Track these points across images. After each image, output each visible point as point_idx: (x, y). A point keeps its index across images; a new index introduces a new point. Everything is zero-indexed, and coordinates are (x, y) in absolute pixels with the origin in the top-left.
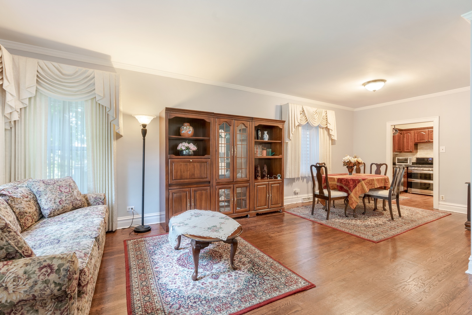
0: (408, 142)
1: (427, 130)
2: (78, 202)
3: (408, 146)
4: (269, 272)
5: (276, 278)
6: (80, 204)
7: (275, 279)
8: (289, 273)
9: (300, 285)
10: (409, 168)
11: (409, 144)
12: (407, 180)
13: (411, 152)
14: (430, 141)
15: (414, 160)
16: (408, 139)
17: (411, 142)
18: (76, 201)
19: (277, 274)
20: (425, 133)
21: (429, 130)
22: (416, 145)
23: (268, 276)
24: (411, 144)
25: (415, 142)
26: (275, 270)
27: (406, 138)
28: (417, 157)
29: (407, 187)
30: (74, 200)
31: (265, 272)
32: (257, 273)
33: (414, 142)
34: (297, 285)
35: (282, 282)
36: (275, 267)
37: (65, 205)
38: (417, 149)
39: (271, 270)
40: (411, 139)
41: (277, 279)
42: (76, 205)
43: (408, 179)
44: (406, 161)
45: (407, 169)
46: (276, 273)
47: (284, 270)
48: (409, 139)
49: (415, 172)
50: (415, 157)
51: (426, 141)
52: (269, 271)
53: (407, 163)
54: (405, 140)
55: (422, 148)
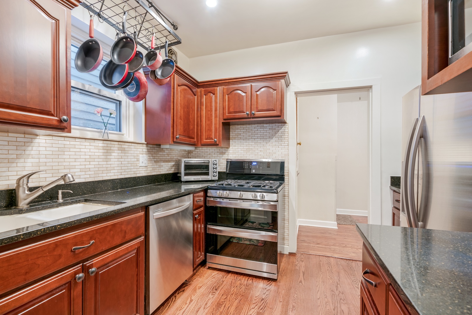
0: (209, 119)
1: (248, 85)
3: (210, 130)
10: (211, 193)
11: (211, 122)
12: (205, 228)
13: (215, 144)
14: (254, 114)
15: (222, 167)
16: (209, 110)
17: (216, 117)
20: (244, 94)
21: (253, 84)
22: (227, 125)
24: (216, 123)
25: (225, 117)
27: (206, 108)
28: (229, 158)
29: (207, 251)
33: (221, 117)
38: (228, 139)
40: (216, 110)
43: (209, 226)
44: (204, 169)
45: (206, 196)
48: (211, 111)
49: (225, 203)
50: (223, 159)
51: (246, 116)
53: (207, 174)
54: (204, 113)
55: (238, 137)
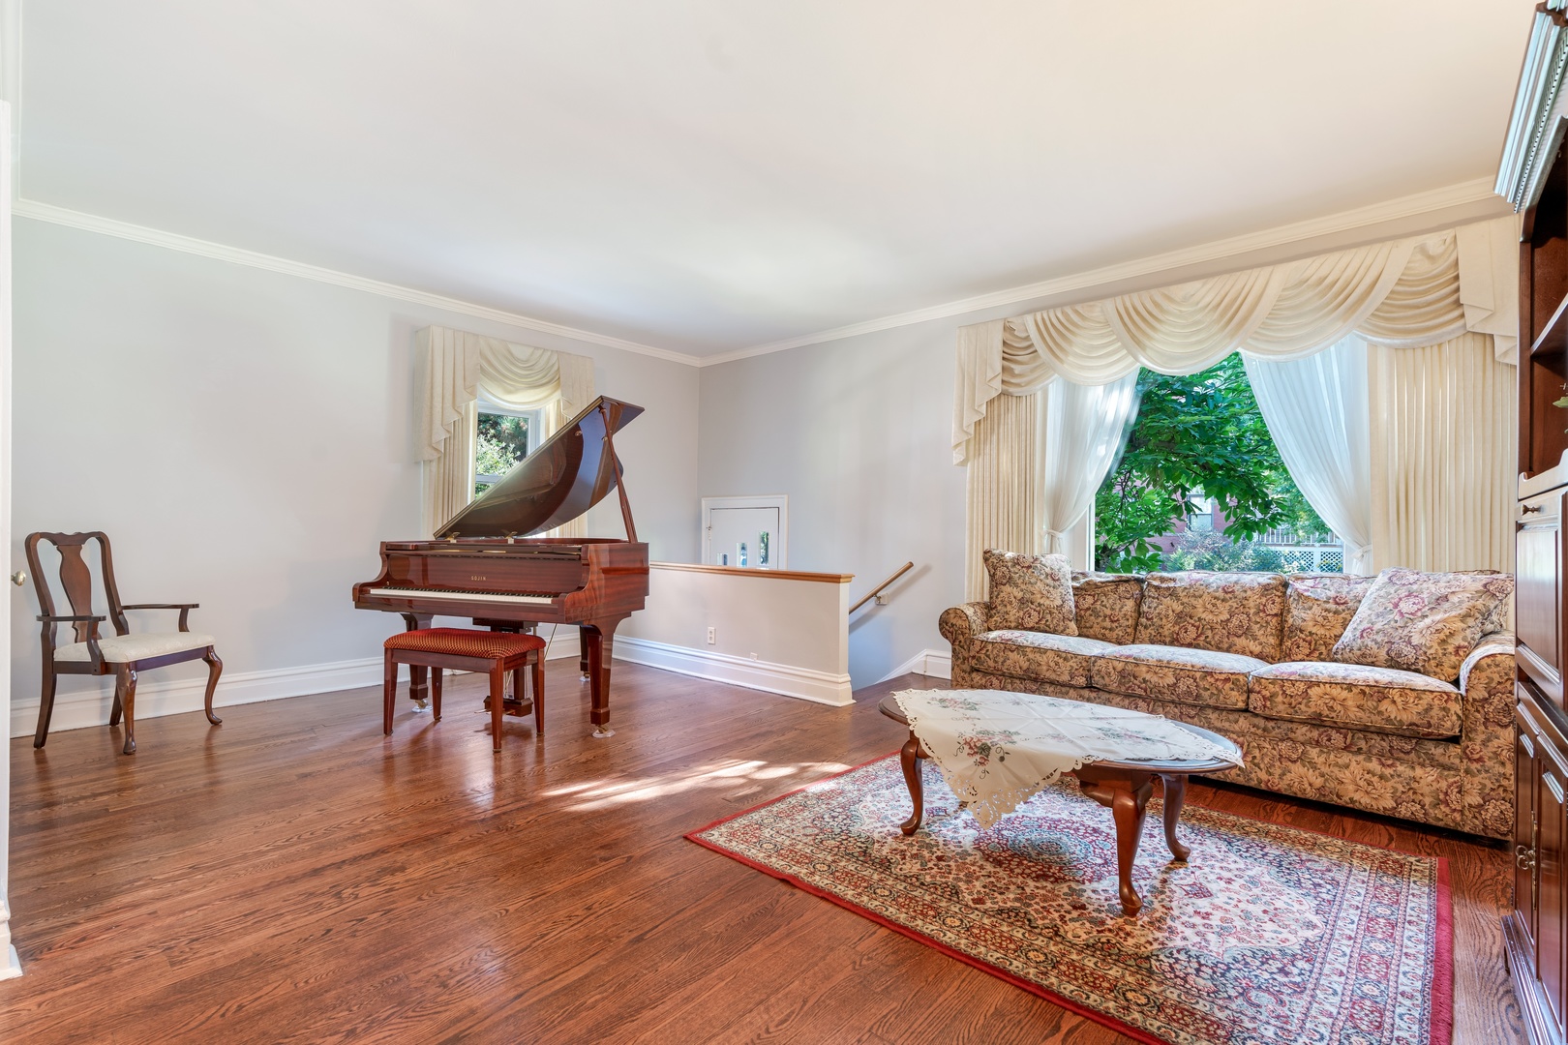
2: (1407, 650)
4: (812, 843)
5: (788, 834)
6: (1410, 657)
7: (788, 831)
8: (753, 850)
9: (723, 829)
18: (1402, 646)
19: (787, 842)
23: (811, 835)
26: (796, 853)
30: (1401, 638)
31: (821, 843)
32: (844, 837)
34: (732, 828)
35: (769, 830)
36: (797, 862)
37: (1370, 643)
39: (809, 851)
41: (782, 832)
42: (1399, 655)
46: (791, 845)
47: (770, 856)
52: (811, 848)
